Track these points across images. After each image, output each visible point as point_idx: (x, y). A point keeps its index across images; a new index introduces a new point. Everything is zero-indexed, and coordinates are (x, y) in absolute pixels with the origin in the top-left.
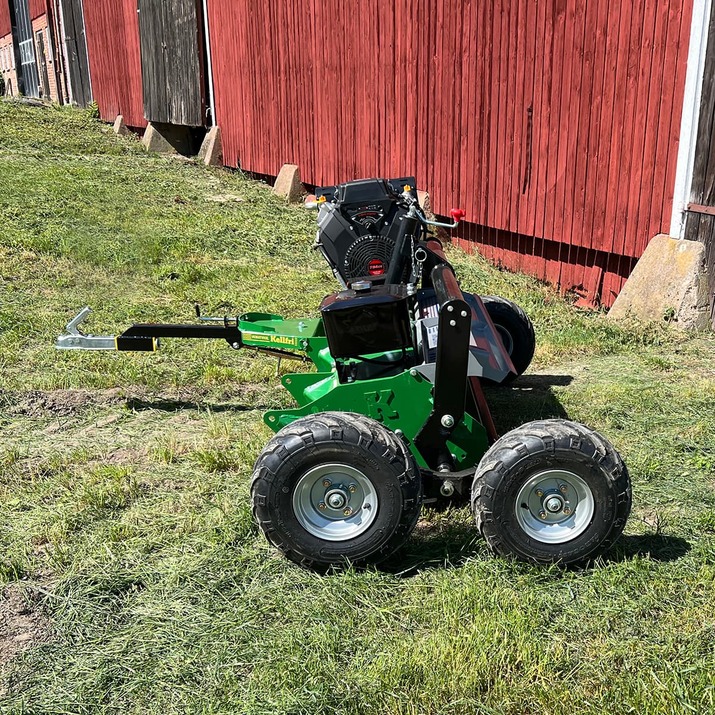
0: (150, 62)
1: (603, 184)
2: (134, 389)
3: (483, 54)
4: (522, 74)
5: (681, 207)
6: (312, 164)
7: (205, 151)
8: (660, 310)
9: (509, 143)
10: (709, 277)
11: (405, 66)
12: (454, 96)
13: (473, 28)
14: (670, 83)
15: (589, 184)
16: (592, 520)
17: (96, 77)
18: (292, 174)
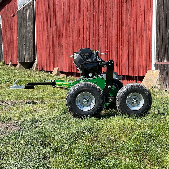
0: (20, 48)
1: (135, 61)
2: (27, 100)
3: (105, 37)
4: (115, 40)
5: (154, 63)
6: (62, 66)
7: (34, 67)
8: (151, 86)
9: (112, 55)
10: (162, 78)
11: (86, 41)
12: (99, 46)
13: (103, 31)
14: (149, 38)
15: (132, 61)
16: (144, 104)
17: (5, 54)
18: (57, 69)
